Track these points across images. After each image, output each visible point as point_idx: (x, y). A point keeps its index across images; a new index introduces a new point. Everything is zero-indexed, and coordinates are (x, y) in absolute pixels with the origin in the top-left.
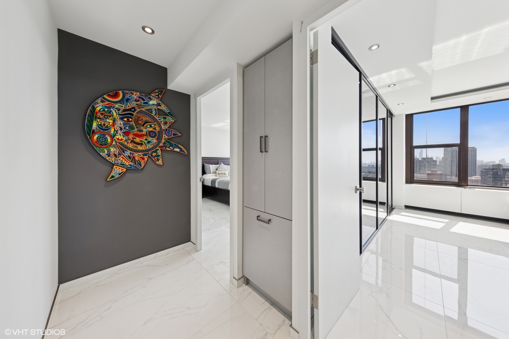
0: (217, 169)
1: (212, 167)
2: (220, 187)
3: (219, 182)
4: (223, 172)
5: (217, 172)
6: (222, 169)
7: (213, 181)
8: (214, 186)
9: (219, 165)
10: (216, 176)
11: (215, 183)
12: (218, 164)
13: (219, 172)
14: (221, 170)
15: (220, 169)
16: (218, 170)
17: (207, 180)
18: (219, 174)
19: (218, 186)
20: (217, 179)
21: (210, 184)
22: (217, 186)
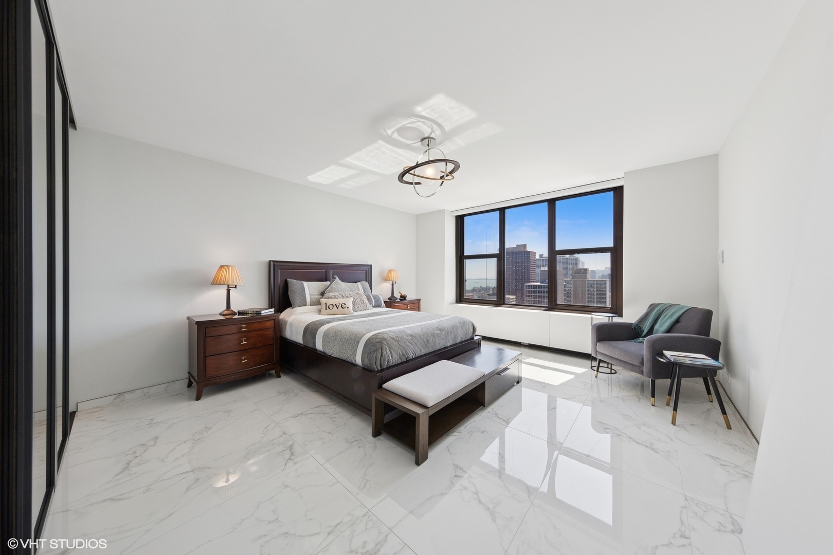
0: (322, 294)
1: (311, 288)
2: (329, 352)
3: (326, 335)
4: (341, 301)
5: (323, 301)
6: (337, 294)
7: (311, 330)
8: (310, 345)
9: (328, 283)
10: (320, 312)
11: (314, 338)
12: (326, 281)
13: (329, 302)
14: (335, 297)
15: (331, 294)
16: (326, 295)
17: (291, 324)
18: (327, 307)
19: (323, 346)
20: (322, 323)
21: (298, 338)
22: (319, 346)
